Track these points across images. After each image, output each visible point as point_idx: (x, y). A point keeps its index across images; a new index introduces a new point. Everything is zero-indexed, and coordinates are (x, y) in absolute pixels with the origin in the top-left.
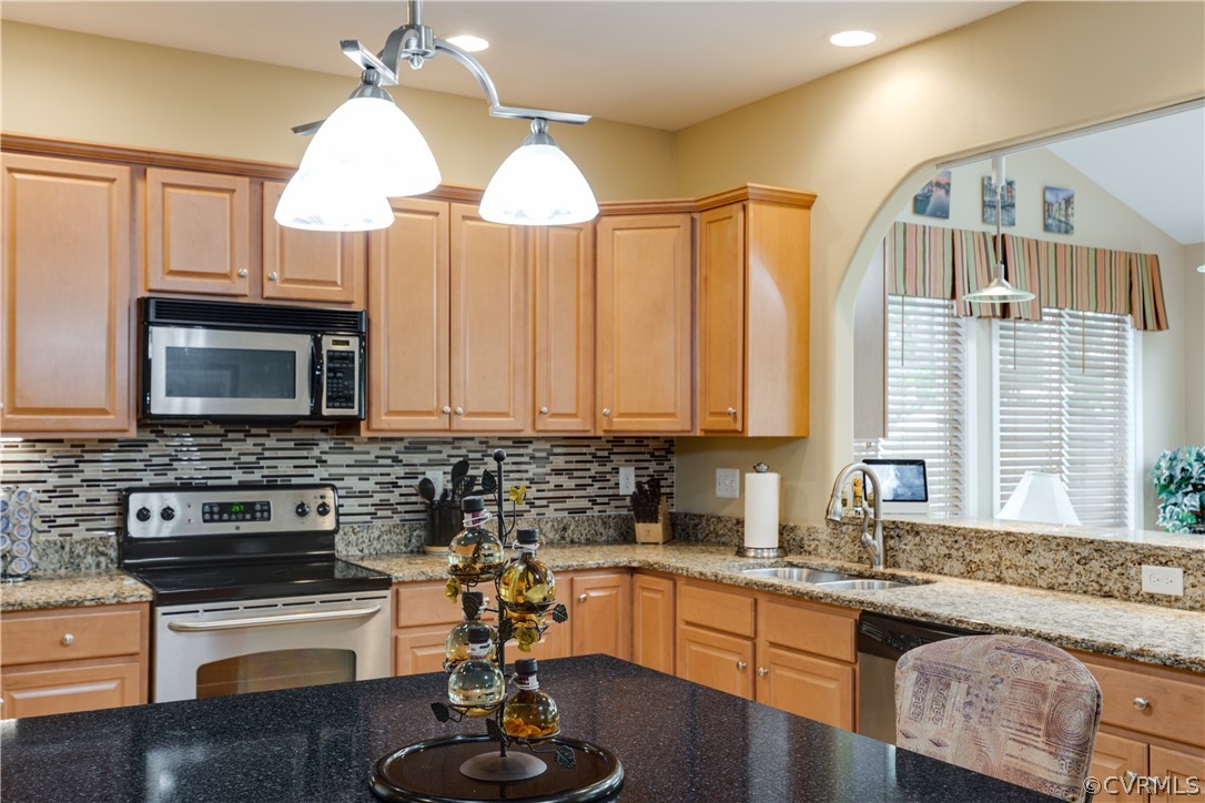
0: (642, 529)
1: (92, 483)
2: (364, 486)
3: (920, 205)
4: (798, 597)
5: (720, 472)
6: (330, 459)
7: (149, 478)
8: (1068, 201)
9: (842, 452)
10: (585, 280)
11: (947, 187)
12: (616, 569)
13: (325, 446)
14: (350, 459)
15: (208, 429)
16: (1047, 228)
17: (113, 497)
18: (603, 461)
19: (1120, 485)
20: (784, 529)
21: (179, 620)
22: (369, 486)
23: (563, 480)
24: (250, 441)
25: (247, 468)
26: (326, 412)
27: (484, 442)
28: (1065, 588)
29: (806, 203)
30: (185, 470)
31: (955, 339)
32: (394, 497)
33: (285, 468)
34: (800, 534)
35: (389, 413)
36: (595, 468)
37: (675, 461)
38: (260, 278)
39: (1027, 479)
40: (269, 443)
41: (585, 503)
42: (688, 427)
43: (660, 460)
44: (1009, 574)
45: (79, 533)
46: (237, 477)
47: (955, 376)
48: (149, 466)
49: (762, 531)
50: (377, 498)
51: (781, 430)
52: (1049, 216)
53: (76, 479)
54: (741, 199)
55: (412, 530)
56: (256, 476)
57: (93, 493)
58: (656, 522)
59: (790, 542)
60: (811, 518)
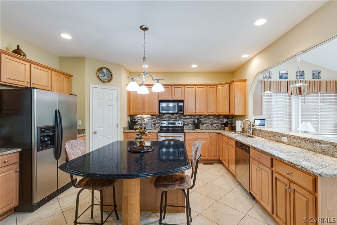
0: (225, 128)
1: (157, 120)
3: (281, 77)
5: (237, 121)
6: (184, 118)
7: (163, 120)
8: (319, 73)
10: (215, 94)
11: (287, 74)
12: (216, 133)
13: (183, 116)
14: (186, 118)
15: (169, 114)
16: (313, 78)
17: (159, 122)
18: (221, 119)
20: (243, 129)
21: (160, 135)
22: (188, 121)
23: (215, 121)
24: (174, 116)
25: (174, 119)
26: (179, 112)
27: (204, 116)
29: (245, 81)
30: (167, 119)
31: (290, 99)
32: (192, 123)
33: (178, 119)
34: (245, 129)
35: (188, 112)
36: (220, 119)
37: (234, 119)
38: (172, 97)
40: (176, 116)
41: (219, 124)
42: (229, 114)
43: (231, 119)
45: (156, 125)
46: (173, 120)
47: (290, 105)
48: (163, 118)
49: (239, 129)
50: (189, 123)
51: (243, 115)
52: (314, 76)
53: (156, 120)
55: (194, 127)
56: (175, 120)
57: (158, 121)
58: (227, 127)
59: (243, 131)
60: (247, 127)
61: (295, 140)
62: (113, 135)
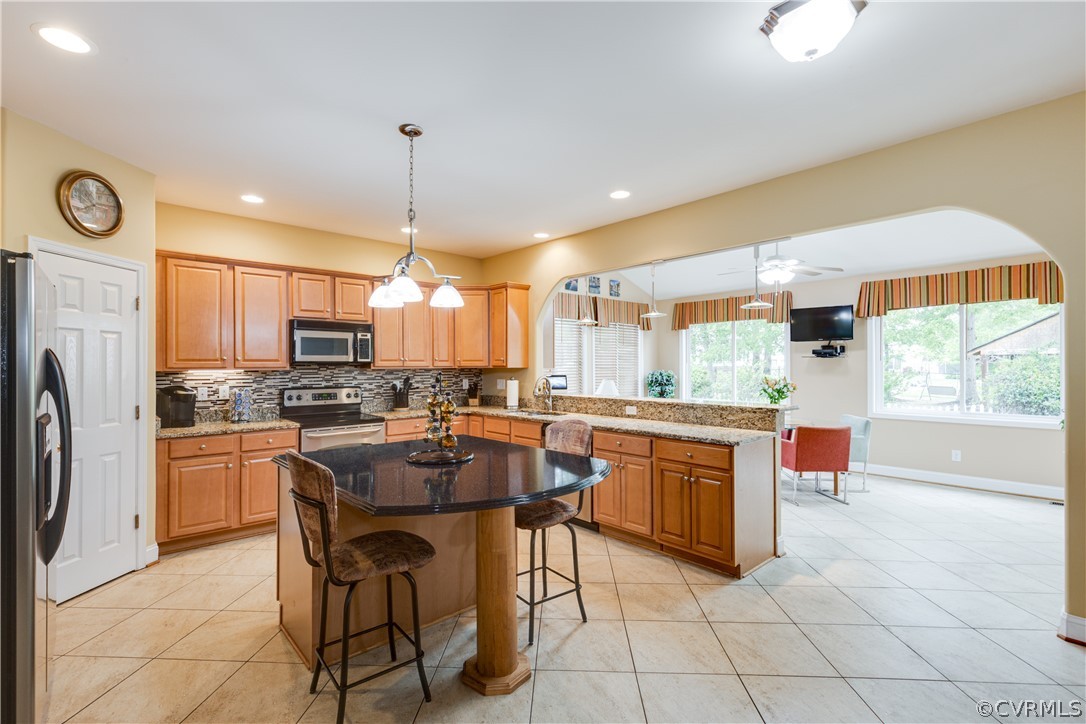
0: (471, 401)
1: (269, 387)
2: (371, 387)
3: (568, 286)
4: (524, 420)
5: (499, 381)
6: (358, 377)
7: (291, 385)
8: (618, 285)
9: (540, 373)
11: (577, 281)
12: (463, 414)
13: (356, 373)
14: (366, 377)
15: (312, 367)
16: (611, 294)
17: (277, 392)
18: (457, 377)
19: (636, 384)
20: (520, 400)
21: (309, 435)
22: (372, 387)
24: (328, 371)
25: (328, 381)
26: (359, 360)
27: (414, 370)
28: (606, 415)
29: (527, 288)
30: (305, 382)
31: (580, 332)
32: (382, 391)
33: (341, 380)
34: (526, 400)
35: (382, 361)
36: (454, 380)
37: (482, 377)
38: (334, 313)
39: (603, 382)
40: (335, 371)
42: (487, 365)
43: (478, 377)
44: (590, 411)
45: (265, 405)
46: (324, 384)
47: (580, 346)
48: (291, 380)
49: (513, 400)
50: (375, 391)
51: (519, 366)
52: (612, 290)
53: (263, 386)
54: (505, 287)
55: (389, 402)
56: (331, 384)
57: (270, 391)
58: (476, 397)
59: (522, 404)
60: (529, 396)
61: (652, 410)
62: (119, 453)
